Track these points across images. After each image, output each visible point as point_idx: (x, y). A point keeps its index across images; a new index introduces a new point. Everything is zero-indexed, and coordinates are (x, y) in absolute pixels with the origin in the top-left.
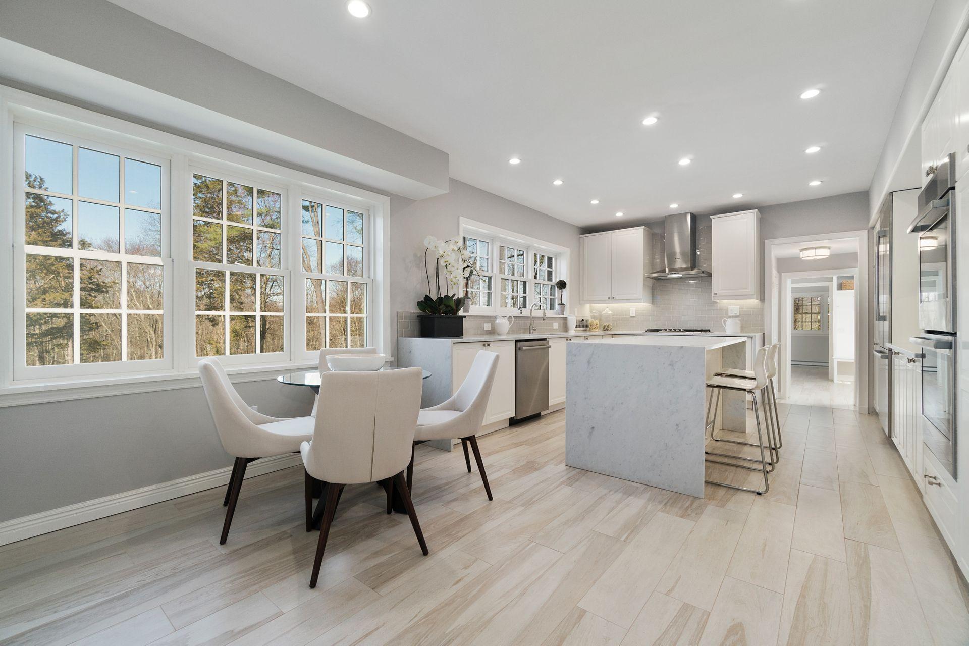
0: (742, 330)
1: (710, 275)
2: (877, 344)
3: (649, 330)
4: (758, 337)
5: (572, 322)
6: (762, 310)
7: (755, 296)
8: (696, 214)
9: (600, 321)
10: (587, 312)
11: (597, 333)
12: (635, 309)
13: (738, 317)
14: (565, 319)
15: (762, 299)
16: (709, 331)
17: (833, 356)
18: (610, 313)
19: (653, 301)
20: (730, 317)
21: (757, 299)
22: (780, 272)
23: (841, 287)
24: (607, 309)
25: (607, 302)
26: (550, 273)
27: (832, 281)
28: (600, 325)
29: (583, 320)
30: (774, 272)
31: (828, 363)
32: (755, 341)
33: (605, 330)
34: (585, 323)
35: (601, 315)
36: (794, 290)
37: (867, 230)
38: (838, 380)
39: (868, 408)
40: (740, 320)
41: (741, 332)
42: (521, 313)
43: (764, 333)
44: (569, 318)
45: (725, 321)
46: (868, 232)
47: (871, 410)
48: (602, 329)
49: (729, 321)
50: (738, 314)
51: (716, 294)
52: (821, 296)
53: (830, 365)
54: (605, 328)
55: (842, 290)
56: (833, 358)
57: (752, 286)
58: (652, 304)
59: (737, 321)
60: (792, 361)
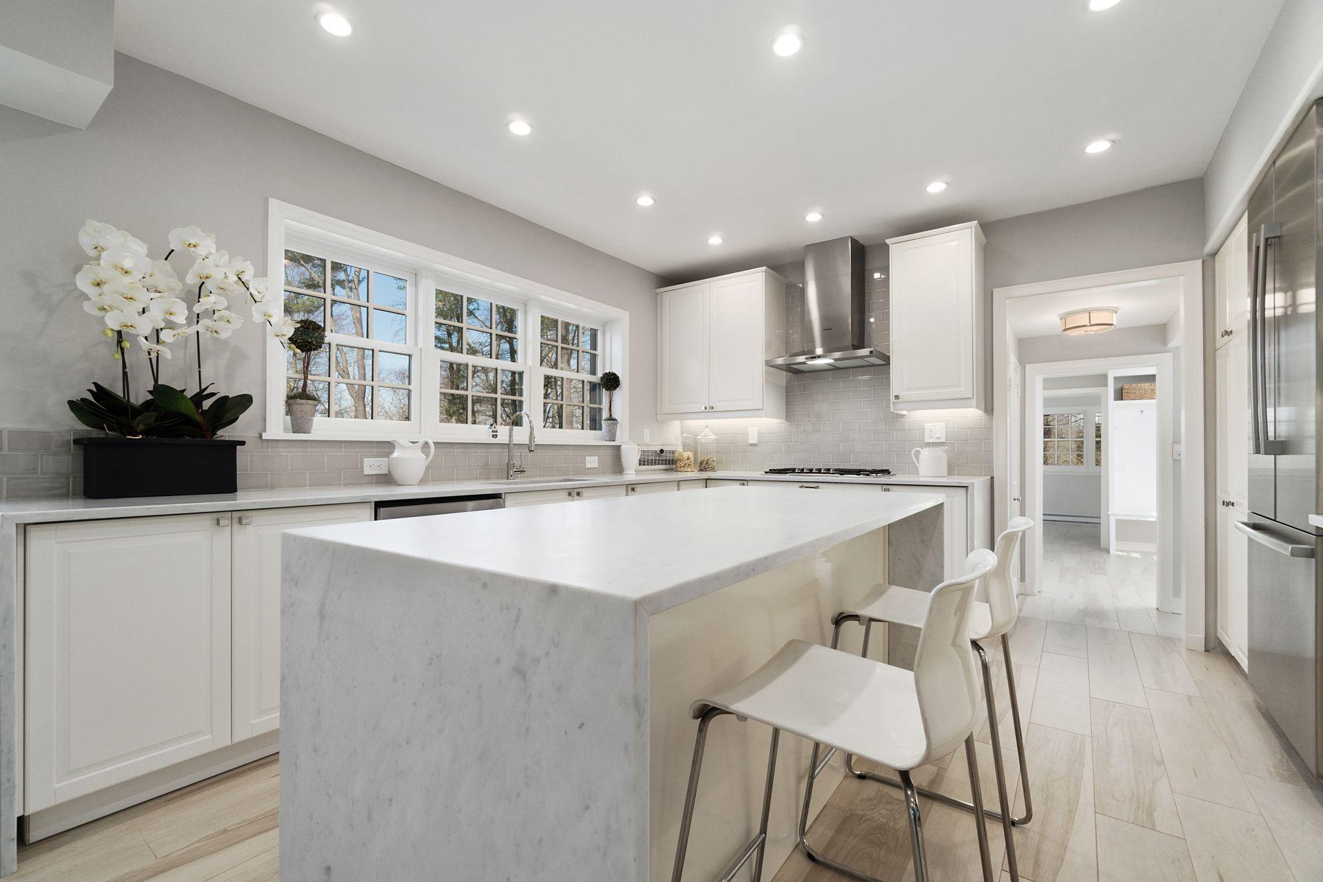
0: (951, 471)
1: (887, 360)
2: (1233, 504)
3: (772, 471)
4: (979, 484)
5: (631, 456)
6: (989, 429)
7: (974, 402)
8: (865, 244)
9: (695, 453)
10: (673, 437)
11: (689, 475)
12: (756, 429)
13: (942, 444)
14: (618, 448)
15: (989, 409)
16: (886, 472)
17: (1108, 509)
18: (712, 437)
19: (789, 415)
20: (929, 445)
21: (977, 407)
22: (1023, 362)
23: (1120, 395)
24: (707, 430)
25: (702, 415)
26: (593, 359)
27: (1106, 386)
28: (695, 460)
29: (662, 451)
30: (1013, 360)
31: (1100, 518)
32: (973, 496)
33: (701, 470)
34: (669, 456)
35: (696, 442)
36: (1048, 402)
37: (1200, 261)
38: (1117, 550)
39: (1205, 638)
40: (946, 451)
41: (949, 474)
42: (495, 436)
43: (992, 478)
44: (623, 447)
45: (917, 454)
46: (1203, 262)
47: (1211, 645)
48: (698, 468)
49: (925, 453)
50: (943, 440)
51: (897, 397)
52: (1085, 413)
53: (1102, 521)
54: (704, 466)
55: (1122, 400)
56: (1109, 513)
57: (966, 380)
58: (786, 420)
59: (941, 452)
60: (1044, 515)
